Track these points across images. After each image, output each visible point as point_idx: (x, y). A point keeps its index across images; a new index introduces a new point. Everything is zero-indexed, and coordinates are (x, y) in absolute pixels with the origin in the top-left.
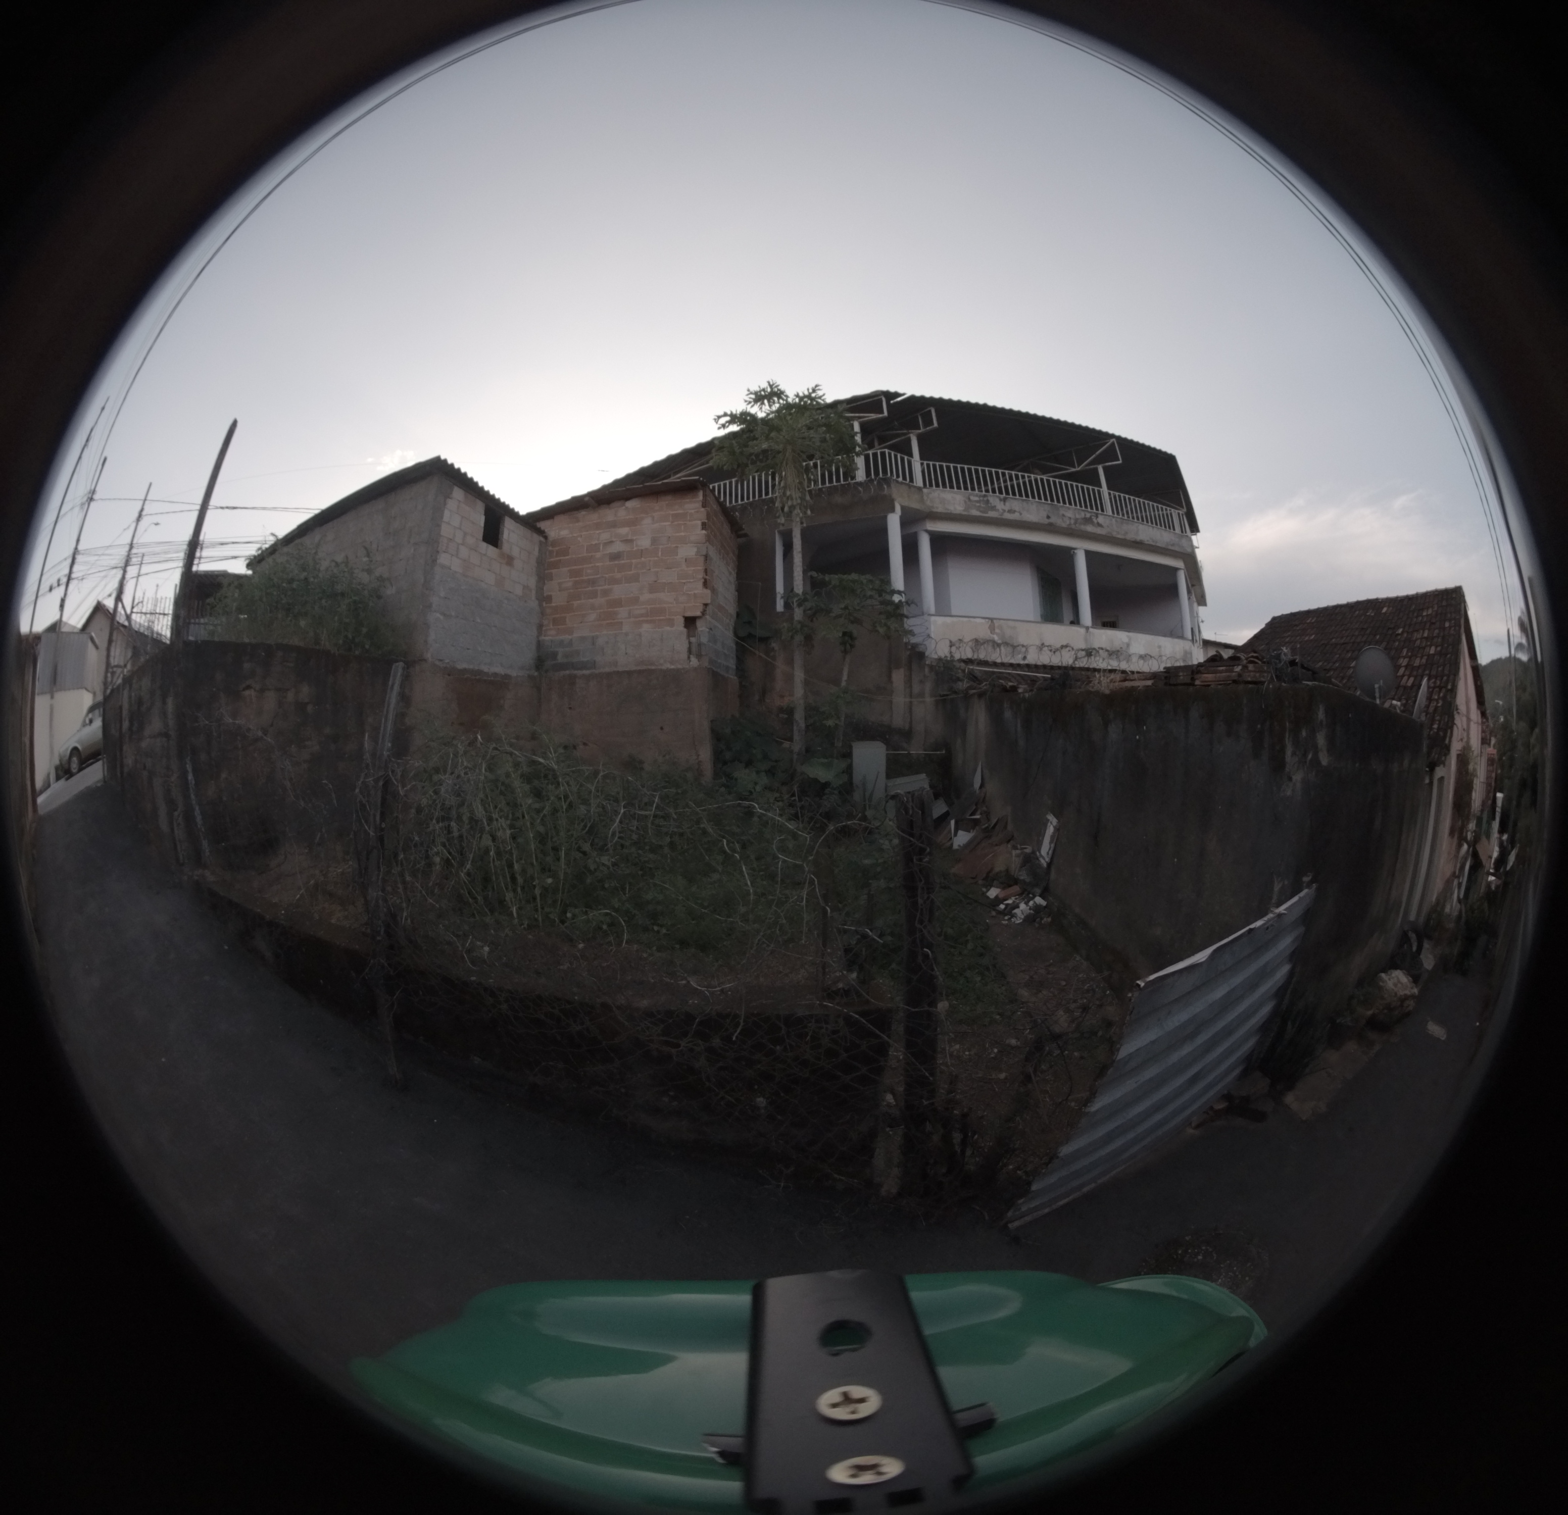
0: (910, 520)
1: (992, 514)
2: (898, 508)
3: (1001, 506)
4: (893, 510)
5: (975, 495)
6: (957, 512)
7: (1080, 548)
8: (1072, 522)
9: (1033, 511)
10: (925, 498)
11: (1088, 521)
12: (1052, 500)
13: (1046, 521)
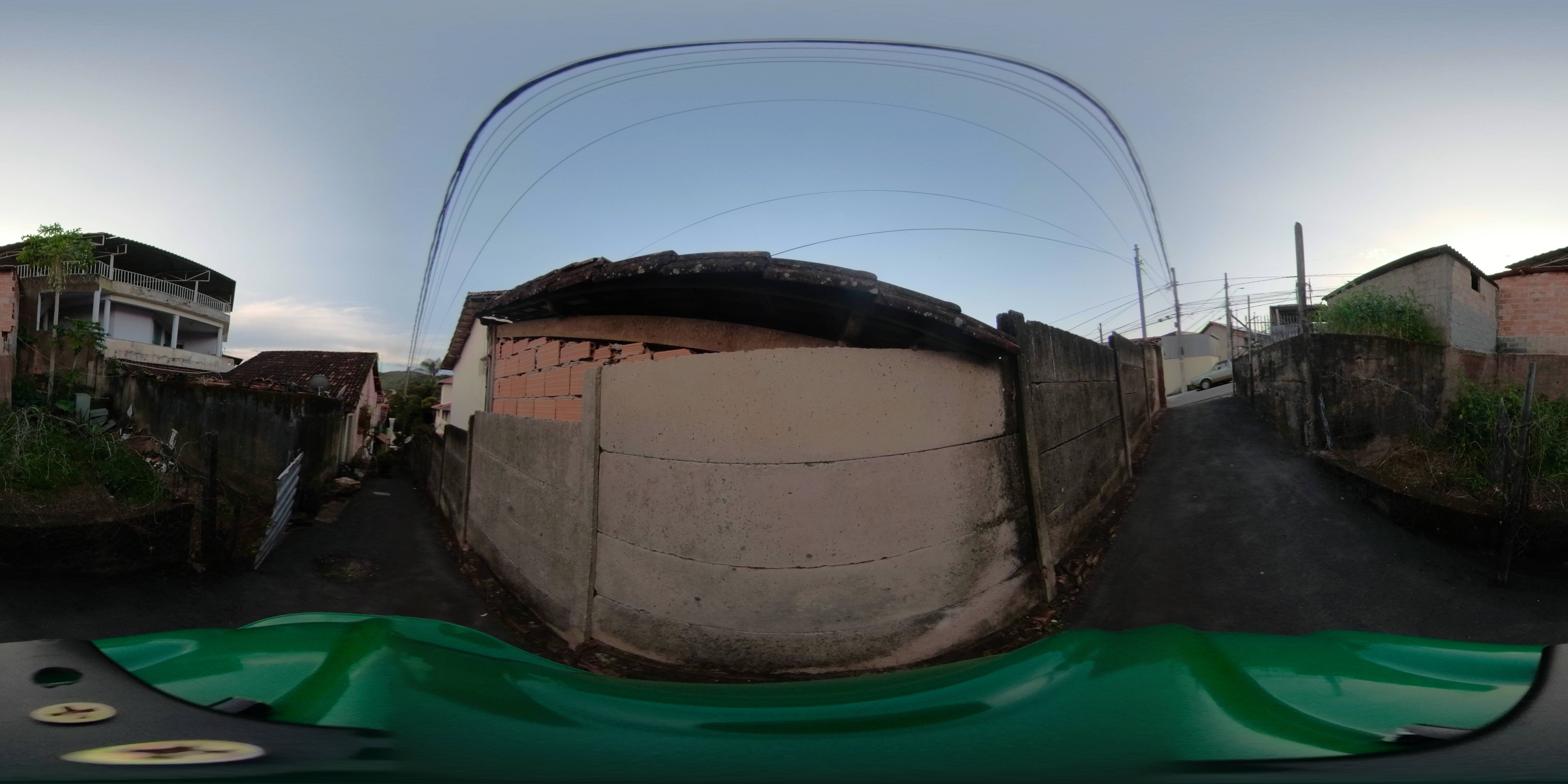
0: (105, 294)
1: (142, 296)
2: (100, 289)
3: (147, 293)
4: (98, 289)
5: (136, 287)
6: (127, 294)
7: (177, 315)
8: (178, 304)
9: (160, 296)
10: (113, 285)
11: (185, 304)
12: (171, 293)
13: (166, 302)
